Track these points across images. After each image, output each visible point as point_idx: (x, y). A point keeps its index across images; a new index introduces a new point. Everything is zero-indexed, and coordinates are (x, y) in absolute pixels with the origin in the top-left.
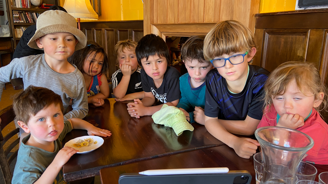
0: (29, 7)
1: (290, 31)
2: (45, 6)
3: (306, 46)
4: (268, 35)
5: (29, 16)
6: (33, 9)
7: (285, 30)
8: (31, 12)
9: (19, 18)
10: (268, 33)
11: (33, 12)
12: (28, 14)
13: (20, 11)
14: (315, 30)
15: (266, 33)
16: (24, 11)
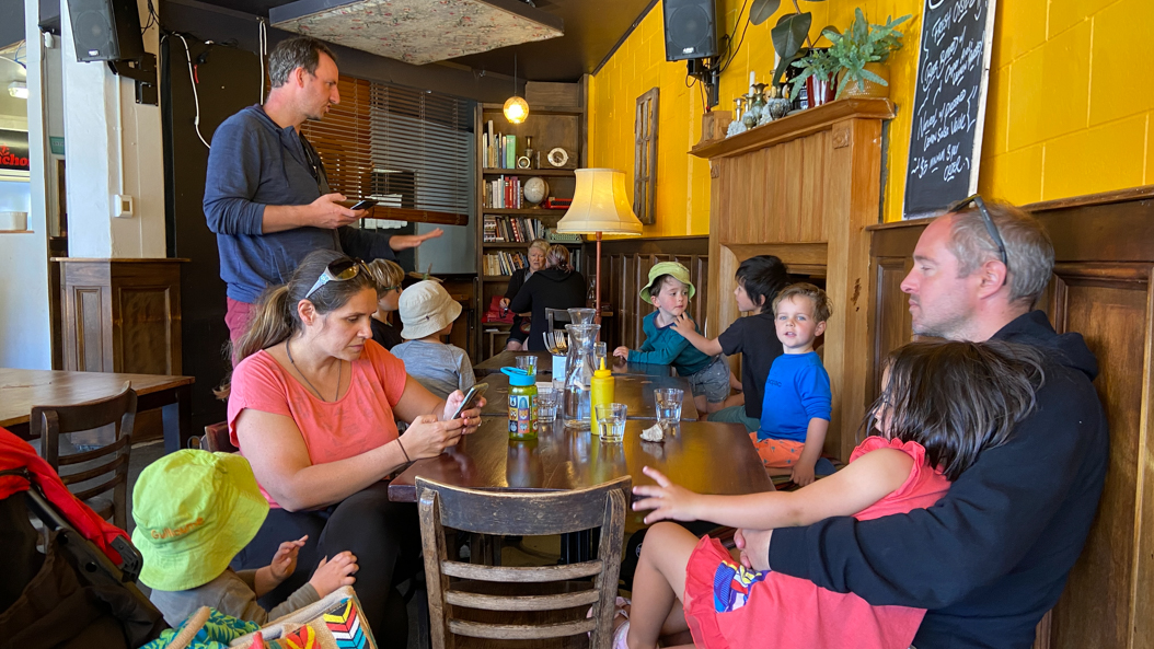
0: (519, 207)
2: (553, 203)
4: (882, 269)
5: (516, 225)
6: (526, 211)
8: (523, 217)
9: (496, 232)
11: (527, 218)
12: (515, 222)
13: (500, 216)
15: (880, 266)
16: (508, 215)
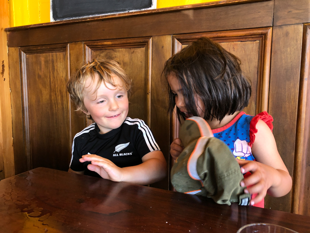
1: (48, 47)
3: (68, 62)
4: (25, 54)
7: (43, 46)
10: (24, 52)
14: (74, 44)
15: (22, 52)
